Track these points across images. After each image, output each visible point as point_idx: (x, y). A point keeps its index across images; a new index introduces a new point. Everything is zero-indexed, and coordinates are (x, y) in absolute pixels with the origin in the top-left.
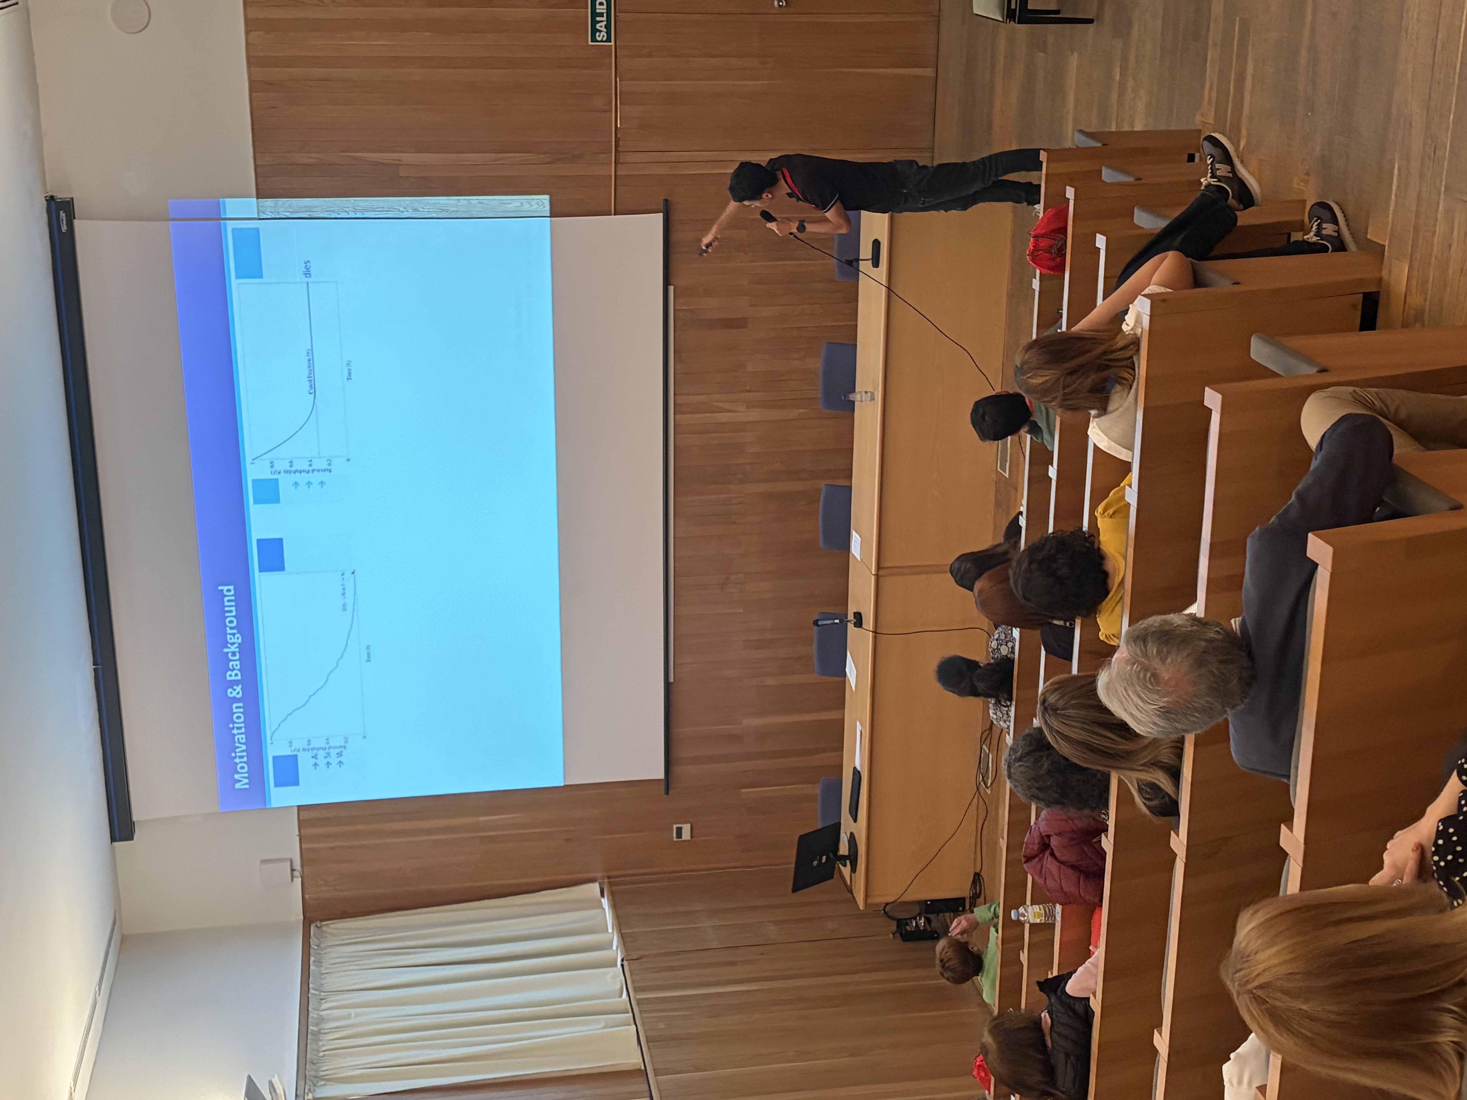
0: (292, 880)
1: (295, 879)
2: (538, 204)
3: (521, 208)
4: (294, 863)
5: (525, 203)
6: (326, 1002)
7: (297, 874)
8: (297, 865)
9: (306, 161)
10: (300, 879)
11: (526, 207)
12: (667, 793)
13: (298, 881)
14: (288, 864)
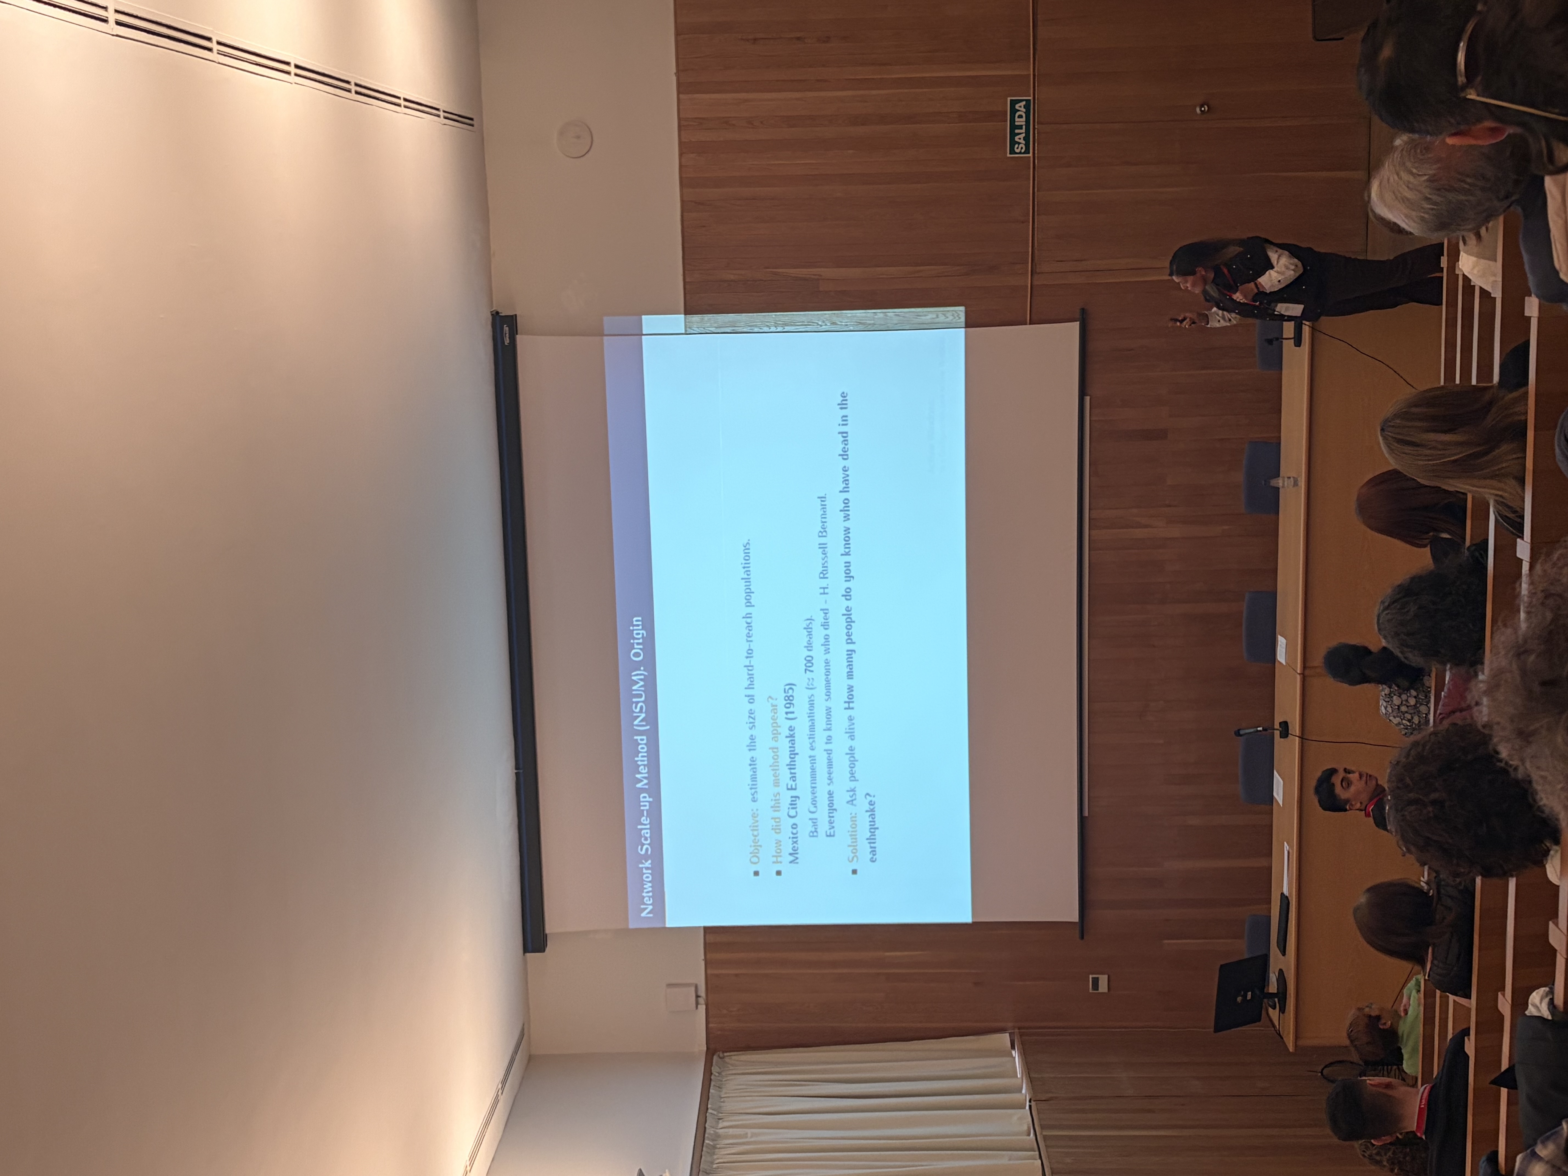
0: (697, 1008)
1: (699, 1006)
2: (953, 315)
3: (937, 320)
4: (699, 987)
5: (940, 315)
6: (723, 1121)
7: (702, 1001)
8: (702, 992)
9: (732, 277)
10: (704, 1007)
11: (942, 318)
12: (1082, 937)
13: (702, 1008)
14: (693, 989)
